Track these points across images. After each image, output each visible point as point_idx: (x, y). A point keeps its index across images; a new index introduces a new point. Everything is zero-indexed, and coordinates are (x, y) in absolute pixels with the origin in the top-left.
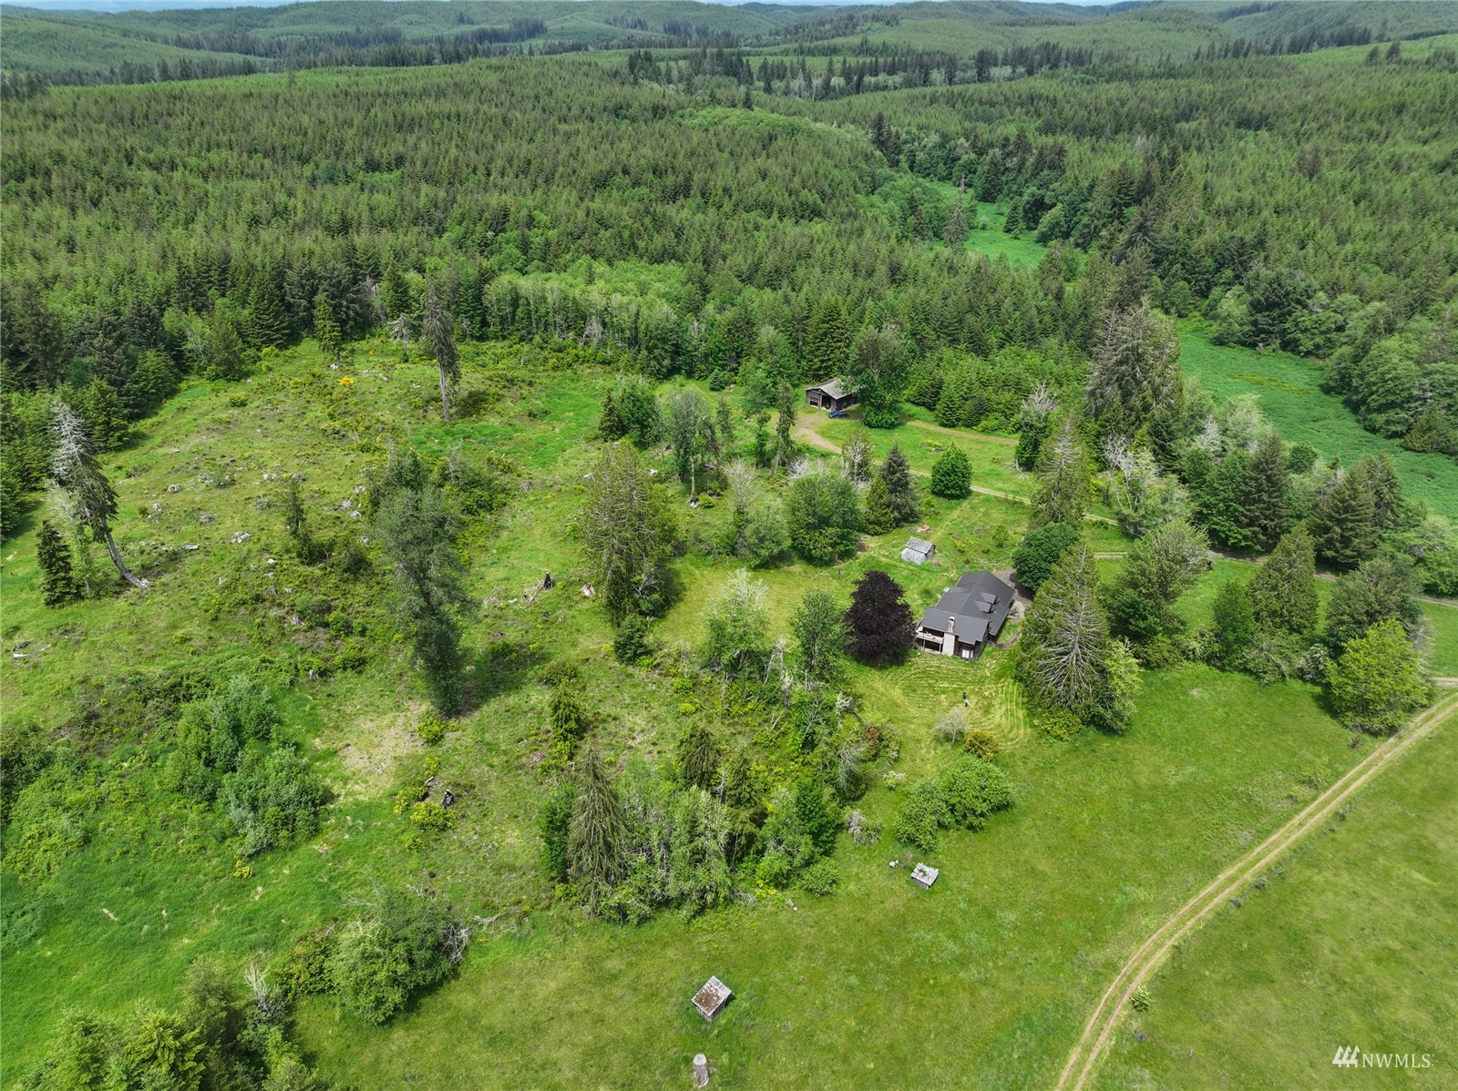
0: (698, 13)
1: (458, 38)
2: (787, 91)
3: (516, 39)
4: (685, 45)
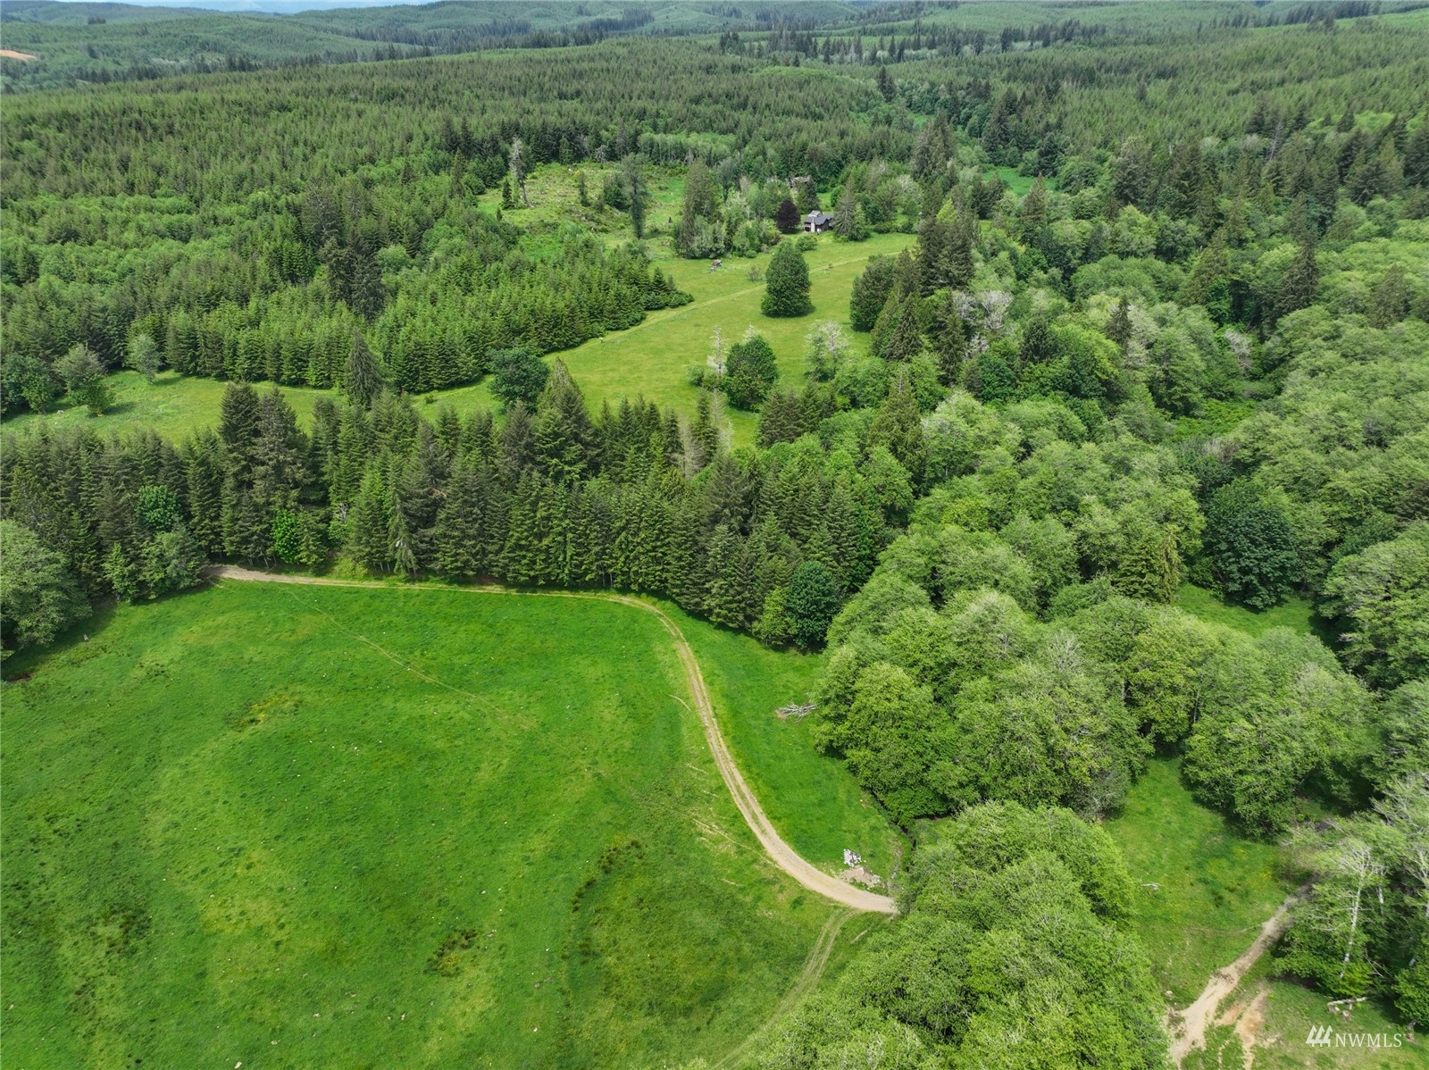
1: (581, 27)
2: (841, 62)
3: (627, 28)
4: (769, 29)
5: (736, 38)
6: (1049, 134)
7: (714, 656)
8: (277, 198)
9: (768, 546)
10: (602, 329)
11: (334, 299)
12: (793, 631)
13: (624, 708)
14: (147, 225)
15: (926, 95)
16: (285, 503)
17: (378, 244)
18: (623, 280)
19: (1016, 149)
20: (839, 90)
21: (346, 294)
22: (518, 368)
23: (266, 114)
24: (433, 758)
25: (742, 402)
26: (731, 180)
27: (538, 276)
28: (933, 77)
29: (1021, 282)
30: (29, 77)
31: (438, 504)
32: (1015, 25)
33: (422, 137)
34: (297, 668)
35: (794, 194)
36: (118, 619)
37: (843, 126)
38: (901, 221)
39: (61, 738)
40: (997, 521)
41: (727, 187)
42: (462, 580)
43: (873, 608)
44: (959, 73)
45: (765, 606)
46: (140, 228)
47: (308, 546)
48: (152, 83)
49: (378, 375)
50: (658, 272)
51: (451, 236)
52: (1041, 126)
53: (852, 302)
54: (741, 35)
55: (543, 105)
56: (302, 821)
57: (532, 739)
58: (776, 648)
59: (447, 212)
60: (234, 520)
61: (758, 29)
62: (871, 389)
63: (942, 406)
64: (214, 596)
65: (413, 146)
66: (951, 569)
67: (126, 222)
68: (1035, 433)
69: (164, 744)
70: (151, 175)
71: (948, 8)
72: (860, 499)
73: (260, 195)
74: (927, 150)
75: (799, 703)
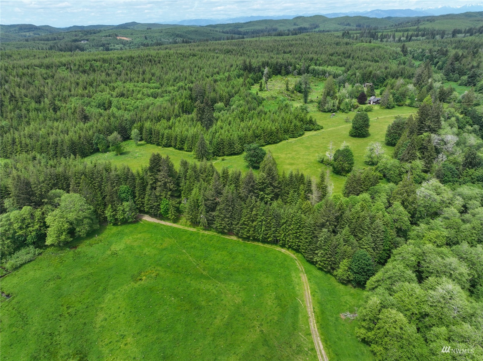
0: (368, 21)
1: (294, 30)
2: (387, 41)
3: (310, 29)
4: (361, 30)
5: (348, 33)
6: (473, 70)
7: (316, 283)
8: (186, 85)
9: (344, 240)
10: (288, 137)
11: (197, 120)
12: (351, 278)
13: (277, 300)
14: (146, 92)
15: (420, 54)
16: (166, 196)
17: (216, 102)
18: (297, 120)
19: (458, 75)
20: (386, 52)
21: (201, 119)
22: (255, 151)
23: (188, 57)
24: (200, 309)
25: (338, 172)
26: (342, 83)
27: (267, 116)
28: (423, 47)
29: (460, 130)
30: (128, 45)
31: (217, 204)
32: (458, 28)
33: (236, 66)
34: (160, 260)
35: (365, 89)
36: (107, 230)
37: (386, 65)
38: (408, 102)
39: (80, 274)
40: (450, 243)
41: (340, 86)
42: (223, 233)
43: (389, 278)
44: (434, 46)
45: (340, 266)
46: (143, 93)
47: (172, 212)
48: (159, 47)
49: (206, 150)
50: (311, 117)
51: (239, 101)
52: (470, 66)
53: (387, 134)
54: (350, 32)
55: (277, 56)
56: (148, 328)
57: (238, 308)
58: (343, 283)
59: (240, 92)
60: (149, 200)
61: (356, 30)
62: (392, 172)
63: (424, 184)
64: (139, 226)
65: (232, 69)
66: (428, 265)
67: (139, 91)
68: (470, 202)
69: (110, 283)
70: (151, 76)
71: (431, 22)
72: (386, 224)
73: (181, 84)
74: (421, 75)
75: (351, 312)
